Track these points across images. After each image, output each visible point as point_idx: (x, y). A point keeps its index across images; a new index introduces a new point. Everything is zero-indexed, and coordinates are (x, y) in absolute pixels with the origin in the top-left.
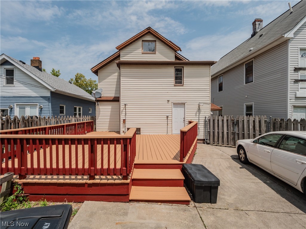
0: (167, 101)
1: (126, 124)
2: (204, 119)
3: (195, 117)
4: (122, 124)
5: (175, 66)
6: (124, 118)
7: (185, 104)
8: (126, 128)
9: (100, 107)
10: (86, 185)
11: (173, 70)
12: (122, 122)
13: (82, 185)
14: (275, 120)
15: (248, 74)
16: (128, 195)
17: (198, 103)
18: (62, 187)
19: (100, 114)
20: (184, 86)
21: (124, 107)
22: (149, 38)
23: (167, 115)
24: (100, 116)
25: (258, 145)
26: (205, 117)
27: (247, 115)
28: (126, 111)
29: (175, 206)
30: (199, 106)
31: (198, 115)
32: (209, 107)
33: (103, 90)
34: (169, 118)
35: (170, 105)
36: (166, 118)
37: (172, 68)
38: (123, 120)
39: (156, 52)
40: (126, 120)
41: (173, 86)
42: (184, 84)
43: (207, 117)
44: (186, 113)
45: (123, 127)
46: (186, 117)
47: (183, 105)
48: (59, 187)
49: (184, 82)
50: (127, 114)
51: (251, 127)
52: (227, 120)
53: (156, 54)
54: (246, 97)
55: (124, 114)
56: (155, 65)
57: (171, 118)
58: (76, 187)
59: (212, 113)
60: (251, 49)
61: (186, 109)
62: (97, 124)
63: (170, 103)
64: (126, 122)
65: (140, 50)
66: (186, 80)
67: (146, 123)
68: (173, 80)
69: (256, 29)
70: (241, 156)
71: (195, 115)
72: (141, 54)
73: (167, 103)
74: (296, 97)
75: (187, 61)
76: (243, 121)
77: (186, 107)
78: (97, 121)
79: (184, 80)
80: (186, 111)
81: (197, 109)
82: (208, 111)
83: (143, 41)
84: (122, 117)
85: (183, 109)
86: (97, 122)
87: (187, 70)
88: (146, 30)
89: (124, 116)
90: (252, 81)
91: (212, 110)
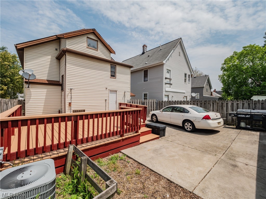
0: (105, 88)
1: (72, 107)
2: (127, 101)
3: (122, 100)
4: (67, 107)
5: (111, 64)
6: (70, 102)
7: (116, 91)
8: (72, 110)
9: (31, 90)
10: (121, 141)
11: (110, 66)
12: (67, 105)
13: (119, 141)
14: (160, 101)
15: (145, 76)
16: (139, 141)
17: (124, 91)
18: (108, 146)
19: (32, 98)
20: (116, 79)
21: (70, 91)
22: (92, 36)
23: (106, 99)
24: (31, 99)
25: (163, 112)
26: (128, 101)
27: (144, 99)
28: (71, 95)
29: (156, 140)
30: (124, 93)
31: (124, 99)
32: (129, 94)
33: (34, 71)
34: (107, 101)
35: (107, 92)
36: (105, 101)
37: (109, 65)
38: (68, 103)
39: (98, 50)
40: (72, 103)
41: (110, 78)
42: (116, 77)
43: (129, 100)
44: (117, 97)
45: (68, 110)
46: (117, 100)
47: (116, 92)
48: (106, 147)
49: (116, 76)
50: (72, 98)
51: (150, 105)
52: (139, 102)
53: (98, 51)
54: (144, 89)
55: (70, 98)
56: (97, 59)
57: (108, 101)
58: (116, 144)
59: (131, 98)
60: (146, 63)
61: (117, 95)
62: (27, 109)
63: (107, 90)
64: (72, 105)
65: (85, 45)
66: (117, 75)
67: (90, 105)
68: (109, 73)
69: (144, 50)
70: (153, 119)
71: (122, 99)
72: (86, 48)
73: (105, 90)
74: (166, 91)
75: (113, 60)
76: (147, 102)
77: (117, 93)
78: (26, 105)
79: (116, 75)
80: (117, 96)
81: (123, 95)
82: (129, 96)
83: (87, 37)
84: (68, 101)
85: (116, 95)
86: (26, 107)
87: (118, 68)
88: (92, 30)
89: (70, 100)
90: (147, 81)
91: (131, 96)
